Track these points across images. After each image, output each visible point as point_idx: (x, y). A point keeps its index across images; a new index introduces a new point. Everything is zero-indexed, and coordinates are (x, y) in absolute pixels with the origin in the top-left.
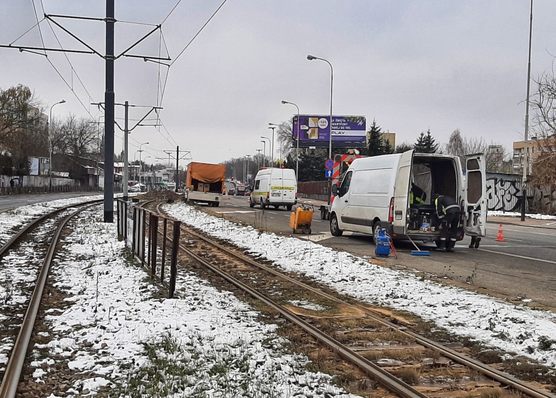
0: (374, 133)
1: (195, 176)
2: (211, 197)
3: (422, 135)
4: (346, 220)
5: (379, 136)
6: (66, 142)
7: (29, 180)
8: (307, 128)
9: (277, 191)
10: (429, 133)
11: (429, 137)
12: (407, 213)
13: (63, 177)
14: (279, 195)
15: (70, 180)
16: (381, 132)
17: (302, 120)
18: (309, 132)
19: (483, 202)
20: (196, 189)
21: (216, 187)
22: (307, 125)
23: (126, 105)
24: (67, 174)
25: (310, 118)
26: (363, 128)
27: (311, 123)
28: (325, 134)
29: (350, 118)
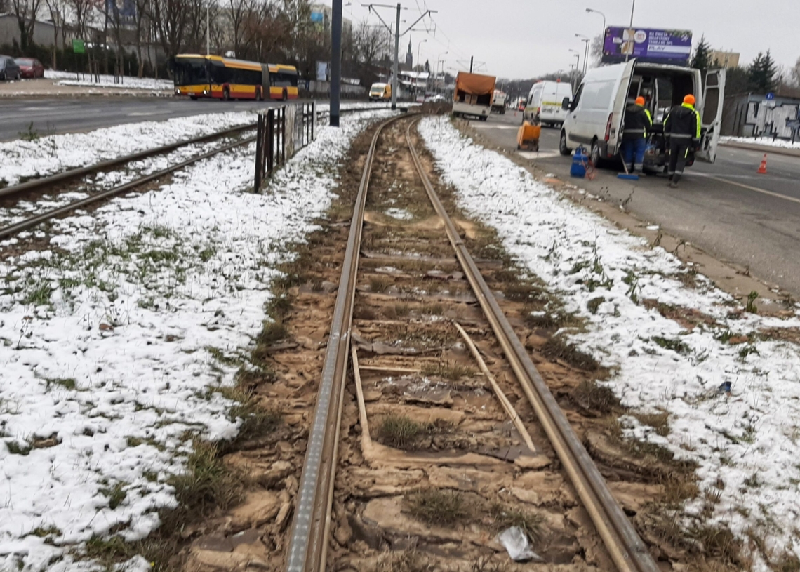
0: (702, 51)
1: (462, 86)
2: (478, 110)
3: (760, 55)
4: (573, 138)
5: (706, 54)
6: (359, 48)
7: (316, 86)
8: (621, 41)
9: (549, 107)
10: (768, 53)
11: (768, 58)
12: (621, 130)
13: (354, 85)
14: (550, 111)
15: (360, 88)
16: (710, 48)
17: (614, 32)
18: (623, 46)
19: (717, 124)
20: (462, 100)
21: (484, 99)
22: (621, 37)
23: (399, 8)
24: (357, 82)
25: (625, 31)
26: (688, 43)
27: (626, 35)
28: (642, 49)
29: (673, 32)
